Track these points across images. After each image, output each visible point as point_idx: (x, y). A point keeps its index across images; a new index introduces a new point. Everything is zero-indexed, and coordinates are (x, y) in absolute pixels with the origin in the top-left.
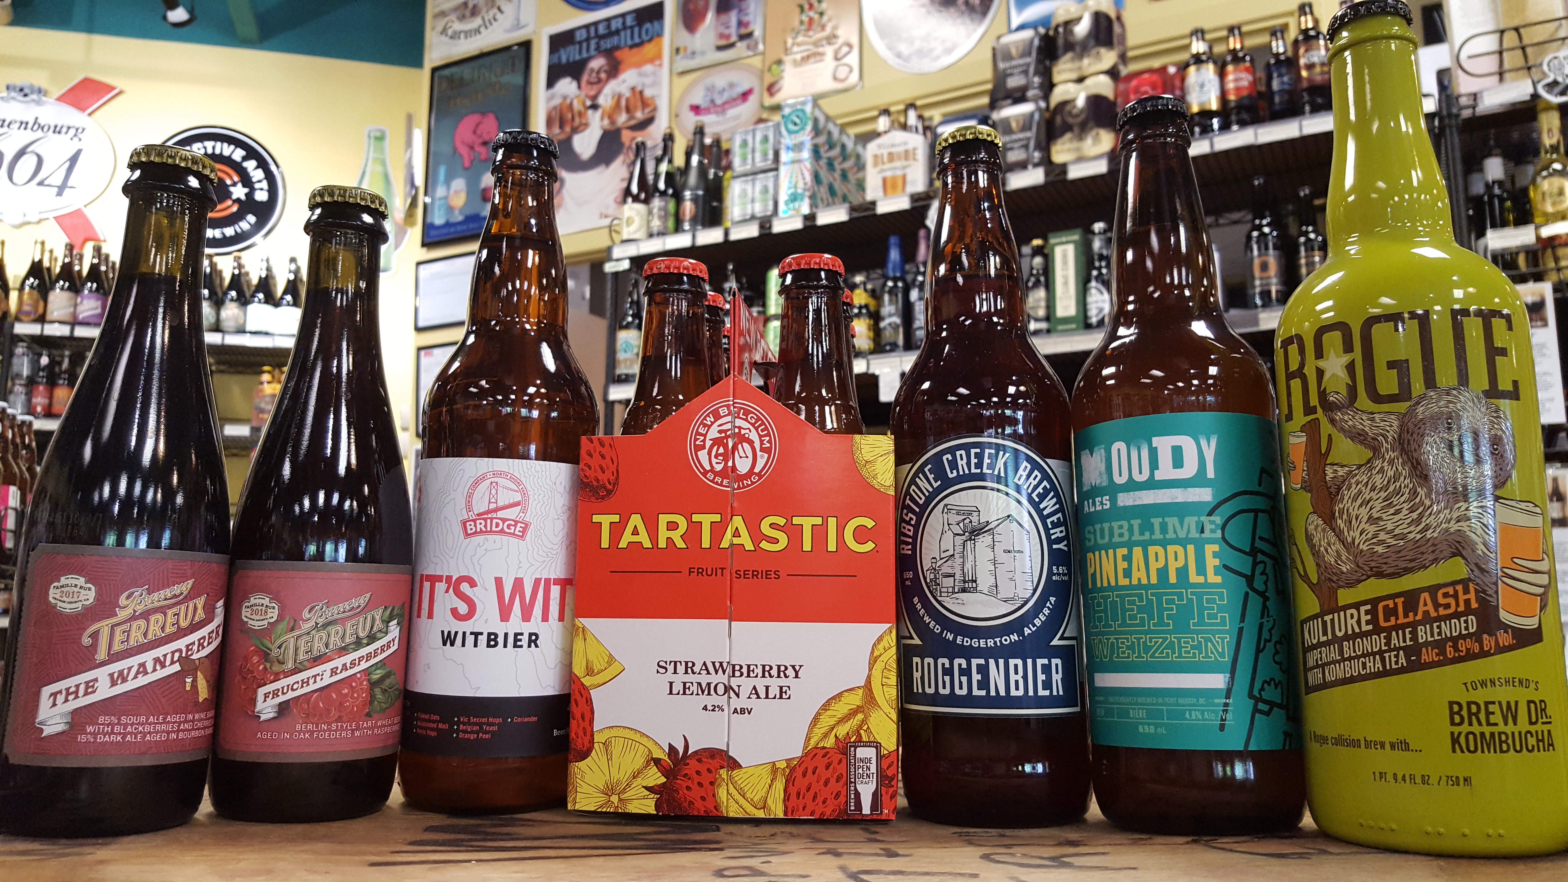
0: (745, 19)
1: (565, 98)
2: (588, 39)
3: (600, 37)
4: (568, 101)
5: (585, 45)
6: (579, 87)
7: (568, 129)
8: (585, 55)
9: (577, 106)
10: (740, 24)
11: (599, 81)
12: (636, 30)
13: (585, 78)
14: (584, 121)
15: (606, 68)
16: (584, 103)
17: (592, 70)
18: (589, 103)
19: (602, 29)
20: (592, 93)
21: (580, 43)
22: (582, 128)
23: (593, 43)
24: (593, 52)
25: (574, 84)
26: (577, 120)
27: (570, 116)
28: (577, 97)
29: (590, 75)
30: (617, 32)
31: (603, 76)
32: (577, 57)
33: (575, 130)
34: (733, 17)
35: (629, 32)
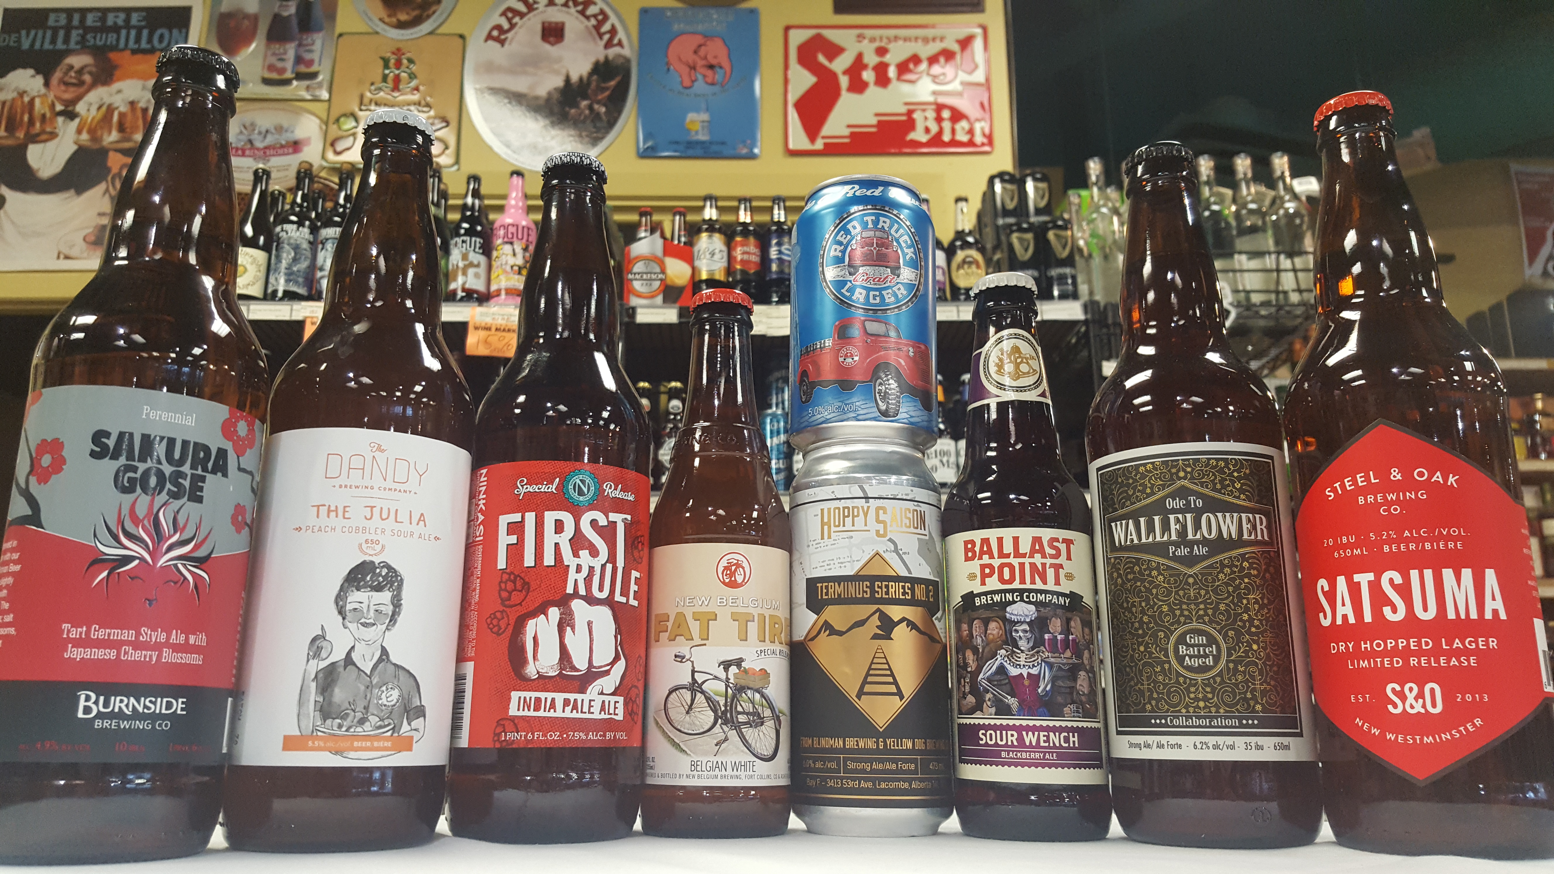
0: (307, 56)
1: (22, 94)
2: (68, 28)
3: (87, 30)
4: (26, 99)
5: (61, 33)
6: (47, 84)
7: (21, 134)
8: (60, 45)
9: (39, 107)
10: (299, 60)
11: (81, 83)
12: (145, 33)
13: (58, 75)
14: (48, 129)
15: (94, 69)
16: (53, 106)
17: (71, 67)
18: (59, 107)
19: (90, 20)
20: (67, 96)
21: (55, 30)
22: (44, 137)
23: (75, 35)
24: (72, 45)
25: (40, 80)
26: (38, 125)
27: (26, 118)
28: (43, 96)
29: (66, 74)
30: (116, 29)
31: (87, 78)
32: (47, 46)
33: (34, 139)
34: (291, 51)
35: (133, 33)
